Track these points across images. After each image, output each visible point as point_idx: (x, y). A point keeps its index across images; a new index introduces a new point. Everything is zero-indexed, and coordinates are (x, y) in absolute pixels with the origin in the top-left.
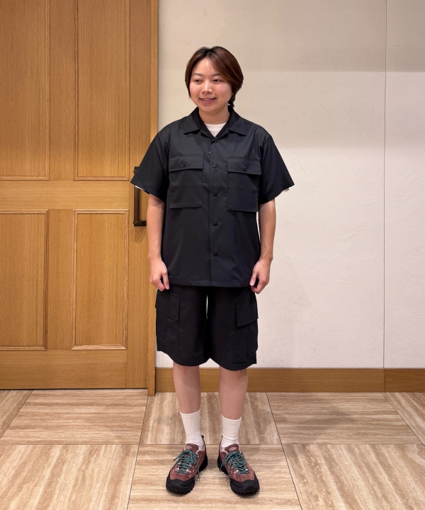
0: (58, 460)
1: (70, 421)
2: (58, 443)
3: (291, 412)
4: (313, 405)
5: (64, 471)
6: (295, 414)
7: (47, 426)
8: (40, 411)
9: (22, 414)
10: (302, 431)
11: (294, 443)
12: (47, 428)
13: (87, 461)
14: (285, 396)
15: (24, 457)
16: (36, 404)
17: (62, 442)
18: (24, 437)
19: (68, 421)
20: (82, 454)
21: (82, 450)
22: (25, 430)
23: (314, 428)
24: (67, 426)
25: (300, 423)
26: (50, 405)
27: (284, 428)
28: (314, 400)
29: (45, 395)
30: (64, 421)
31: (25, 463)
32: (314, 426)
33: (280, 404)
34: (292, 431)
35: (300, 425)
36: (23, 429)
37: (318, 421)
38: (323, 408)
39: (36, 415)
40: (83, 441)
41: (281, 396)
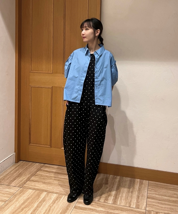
0: (42, 199)
1: (55, 181)
2: (46, 191)
3: (157, 193)
4: (170, 192)
5: (43, 205)
6: (159, 195)
7: (44, 182)
8: (44, 174)
9: (37, 175)
10: (159, 205)
11: (152, 211)
12: (44, 183)
13: (54, 202)
14: (157, 184)
15: (30, 195)
16: (44, 171)
17: (48, 191)
18: (33, 186)
19: (54, 181)
20: (53, 198)
21: (54, 196)
22: (35, 183)
23: (166, 204)
24: (53, 183)
25: (159, 200)
26: (49, 172)
27: (151, 202)
28: (171, 189)
29: (49, 167)
30: (52, 181)
31: (29, 198)
32: (166, 203)
33: (153, 188)
34: (154, 204)
35: (159, 201)
36: (34, 182)
37: (169, 201)
38: (175, 194)
39: (42, 176)
40: (56, 192)
41: (155, 184)
